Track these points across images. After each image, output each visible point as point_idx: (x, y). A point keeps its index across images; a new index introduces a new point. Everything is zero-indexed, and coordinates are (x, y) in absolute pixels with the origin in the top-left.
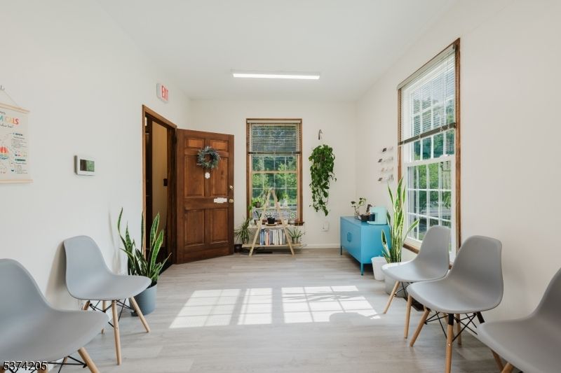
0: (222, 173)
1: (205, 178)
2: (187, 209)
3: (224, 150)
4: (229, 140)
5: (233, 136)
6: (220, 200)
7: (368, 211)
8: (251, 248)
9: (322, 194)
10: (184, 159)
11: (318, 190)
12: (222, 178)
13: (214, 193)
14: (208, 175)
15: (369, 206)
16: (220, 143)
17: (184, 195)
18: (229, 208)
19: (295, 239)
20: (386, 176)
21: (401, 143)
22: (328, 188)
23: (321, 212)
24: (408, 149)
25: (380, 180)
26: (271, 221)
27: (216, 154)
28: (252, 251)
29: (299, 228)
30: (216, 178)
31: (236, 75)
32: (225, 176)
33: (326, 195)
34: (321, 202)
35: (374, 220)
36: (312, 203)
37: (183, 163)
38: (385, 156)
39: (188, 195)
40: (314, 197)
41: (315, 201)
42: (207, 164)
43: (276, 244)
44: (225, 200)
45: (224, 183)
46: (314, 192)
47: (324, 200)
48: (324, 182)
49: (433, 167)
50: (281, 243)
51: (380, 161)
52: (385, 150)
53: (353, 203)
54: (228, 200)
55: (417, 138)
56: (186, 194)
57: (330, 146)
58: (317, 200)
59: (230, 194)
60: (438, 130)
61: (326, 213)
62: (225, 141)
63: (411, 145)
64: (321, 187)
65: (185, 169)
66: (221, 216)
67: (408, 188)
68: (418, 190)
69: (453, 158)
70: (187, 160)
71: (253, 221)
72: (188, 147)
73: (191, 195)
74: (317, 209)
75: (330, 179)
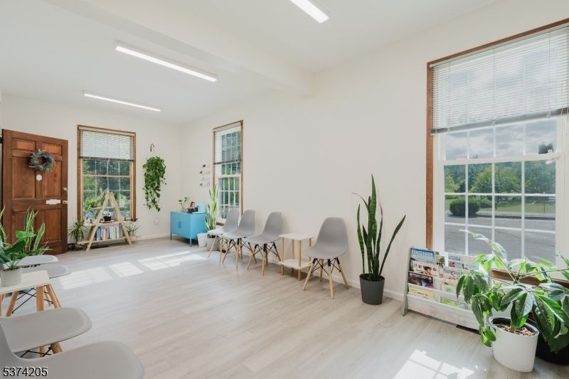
0: (55, 175)
1: (36, 180)
2: (15, 210)
3: (58, 154)
4: (63, 145)
5: (67, 141)
6: (53, 202)
7: (191, 206)
8: (88, 244)
9: (155, 195)
10: (11, 160)
11: (151, 192)
12: (55, 180)
13: (46, 194)
14: (39, 178)
15: (192, 203)
16: (53, 147)
17: (11, 197)
18: (63, 209)
19: (131, 233)
20: (204, 183)
21: (215, 164)
22: (159, 190)
23: (154, 208)
24: (219, 168)
25: (201, 185)
26: (107, 219)
27: (50, 157)
28: (89, 246)
29: (134, 223)
30: (48, 181)
31: (86, 95)
32: (58, 178)
33: (158, 196)
34: (154, 201)
35: (197, 211)
36: (145, 202)
37: (11, 164)
38: (204, 170)
39: (16, 197)
40: (147, 198)
41: (148, 200)
42: (41, 167)
43: (113, 237)
44: (59, 202)
45: (57, 185)
46: (147, 193)
47: (157, 199)
48: (156, 185)
49: (232, 179)
50: (118, 236)
51: (201, 172)
52: (204, 166)
53: (180, 201)
54: (62, 202)
55: (223, 162)
56: (13, 196)
57: (161, 158)
58: (150, 200)
59: (63, 195)
60: (233, 161)
61: (159, 210)
62: (58, 145)
63: (220, 166)
64: (154, 190)
65: (13, 170)
66: (55, 216)
67: (218, 190)
68: (224, 191)
69: (240, 175)
70: (15, 161)
71: (89, 220)
72: (16, 149)
73: (20, 197)
74: (150, 207)
75: (161, 184)
